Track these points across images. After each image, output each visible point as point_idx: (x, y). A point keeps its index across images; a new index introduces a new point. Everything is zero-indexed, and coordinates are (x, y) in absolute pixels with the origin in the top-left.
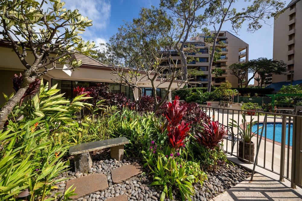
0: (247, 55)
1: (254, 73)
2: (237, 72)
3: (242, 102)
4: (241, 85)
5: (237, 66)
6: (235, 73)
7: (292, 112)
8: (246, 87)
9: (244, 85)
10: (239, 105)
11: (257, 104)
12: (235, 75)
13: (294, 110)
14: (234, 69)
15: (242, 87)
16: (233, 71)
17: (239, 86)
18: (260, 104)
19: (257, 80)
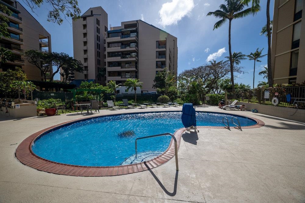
0: (49, 45)
1: (58, 67)
2: (39, 62)
3: (37, 99)
4: (45, 79)
5: (38, 55)
6: (35, 62)
7: (89, 106)
8: (50, 81)
9: (48, 79)
10: (33, 103)
11: (60, 100)
12: (36, 65)
13: (90, 104)
14: (34, 57)
15: (46, 80)
16: (33, 60)
17: (42, 79)
18: (63, 100)
19: (62, 75)
